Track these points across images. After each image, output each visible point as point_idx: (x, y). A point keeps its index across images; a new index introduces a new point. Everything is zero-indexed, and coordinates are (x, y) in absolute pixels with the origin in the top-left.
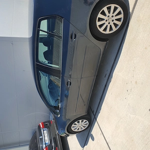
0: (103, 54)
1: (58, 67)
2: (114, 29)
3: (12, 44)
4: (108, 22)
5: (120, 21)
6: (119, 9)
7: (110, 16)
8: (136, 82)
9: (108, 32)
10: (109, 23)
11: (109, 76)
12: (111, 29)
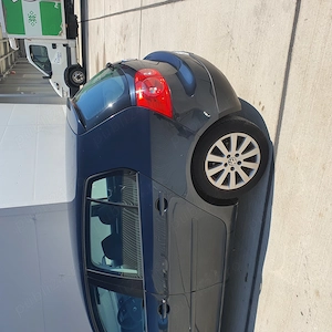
0: (232, 232)
1: (135, 272)
2: (246, 179)
3: (34, 219)
4: (229, 167)
5: (254, 161)
6: (248, 140)
7: (233, 155)
8: (317, 293)
9: (233, 185)
10: (232, 169)
11: (254, 278)
12: (238, 178)
